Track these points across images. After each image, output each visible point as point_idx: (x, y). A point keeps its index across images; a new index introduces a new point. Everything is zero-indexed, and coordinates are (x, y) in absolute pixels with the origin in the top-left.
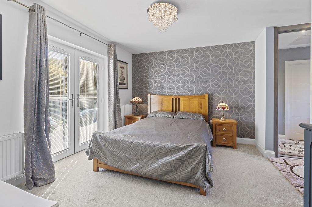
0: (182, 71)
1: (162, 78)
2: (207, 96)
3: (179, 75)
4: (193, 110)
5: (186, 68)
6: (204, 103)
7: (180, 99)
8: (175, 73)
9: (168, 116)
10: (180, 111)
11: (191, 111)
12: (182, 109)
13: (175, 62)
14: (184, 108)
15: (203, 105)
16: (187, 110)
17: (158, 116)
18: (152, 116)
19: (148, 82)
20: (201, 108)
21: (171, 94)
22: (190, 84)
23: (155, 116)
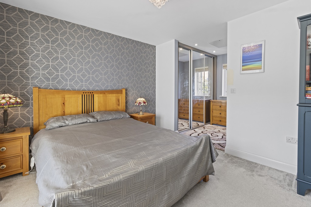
0: (93, 58)
1: (59, 62)
2: (124, 91)
3: (89, 62)
4: (110, 108)
5: (98, 55)
6: (122, 98)
7: (93, 95)
8: (83, 58)
9: (89, 120)
10: (93, 111)
11: (108, 109)
12: (96, 108)
13: (84, 43)
14: (99, 108)
15: (120, 101)
16: (102, 109)
17: (70, 124)
18: (57, 125)
19: (26, 65)
20: (119, 105)
21: (77, 88)
22: (103, 77)
23: (64, 124)
